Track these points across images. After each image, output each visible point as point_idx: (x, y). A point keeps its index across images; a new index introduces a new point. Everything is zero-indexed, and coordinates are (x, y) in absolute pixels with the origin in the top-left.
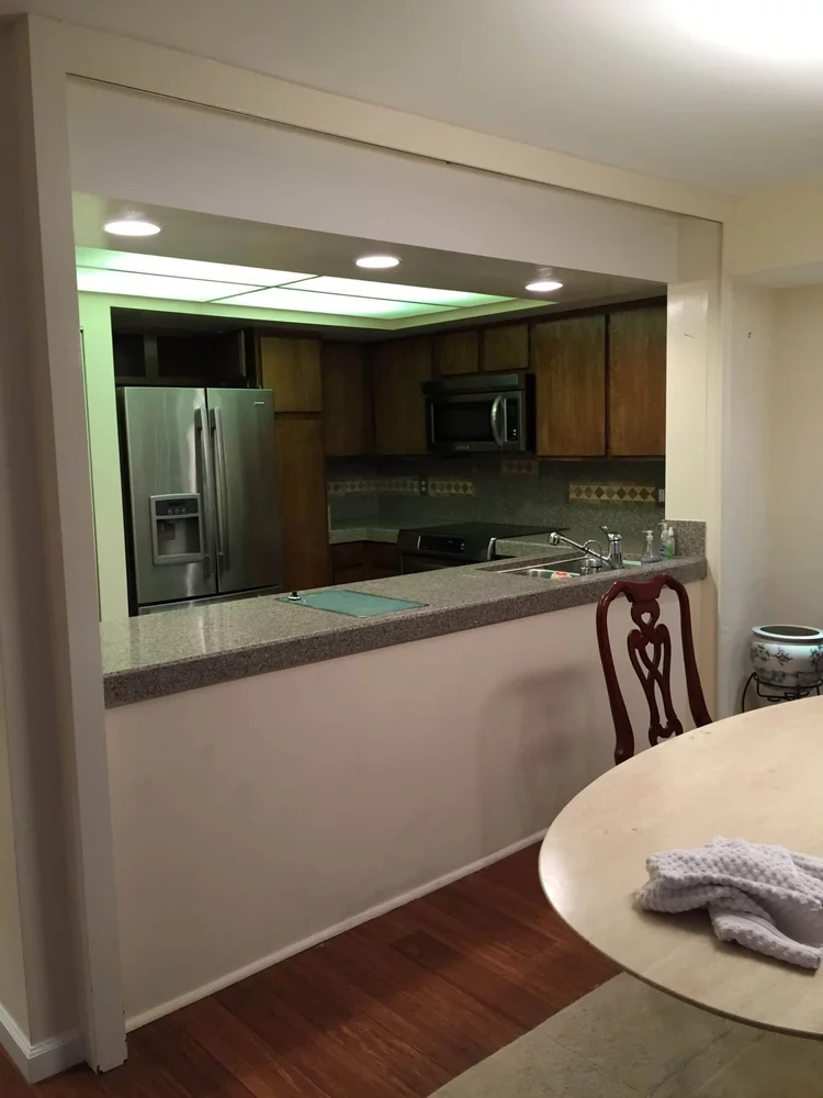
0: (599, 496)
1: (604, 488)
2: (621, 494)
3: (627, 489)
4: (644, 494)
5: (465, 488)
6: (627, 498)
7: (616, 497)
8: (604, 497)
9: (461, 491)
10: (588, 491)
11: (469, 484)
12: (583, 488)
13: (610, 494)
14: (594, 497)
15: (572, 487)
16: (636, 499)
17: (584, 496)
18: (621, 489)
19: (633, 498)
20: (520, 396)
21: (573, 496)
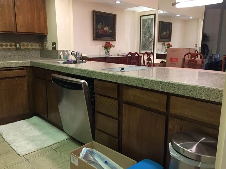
3: (4, 44)
4: (11, 45)
6: (4, 47)
16: (8, 47)
18: (1, 44)
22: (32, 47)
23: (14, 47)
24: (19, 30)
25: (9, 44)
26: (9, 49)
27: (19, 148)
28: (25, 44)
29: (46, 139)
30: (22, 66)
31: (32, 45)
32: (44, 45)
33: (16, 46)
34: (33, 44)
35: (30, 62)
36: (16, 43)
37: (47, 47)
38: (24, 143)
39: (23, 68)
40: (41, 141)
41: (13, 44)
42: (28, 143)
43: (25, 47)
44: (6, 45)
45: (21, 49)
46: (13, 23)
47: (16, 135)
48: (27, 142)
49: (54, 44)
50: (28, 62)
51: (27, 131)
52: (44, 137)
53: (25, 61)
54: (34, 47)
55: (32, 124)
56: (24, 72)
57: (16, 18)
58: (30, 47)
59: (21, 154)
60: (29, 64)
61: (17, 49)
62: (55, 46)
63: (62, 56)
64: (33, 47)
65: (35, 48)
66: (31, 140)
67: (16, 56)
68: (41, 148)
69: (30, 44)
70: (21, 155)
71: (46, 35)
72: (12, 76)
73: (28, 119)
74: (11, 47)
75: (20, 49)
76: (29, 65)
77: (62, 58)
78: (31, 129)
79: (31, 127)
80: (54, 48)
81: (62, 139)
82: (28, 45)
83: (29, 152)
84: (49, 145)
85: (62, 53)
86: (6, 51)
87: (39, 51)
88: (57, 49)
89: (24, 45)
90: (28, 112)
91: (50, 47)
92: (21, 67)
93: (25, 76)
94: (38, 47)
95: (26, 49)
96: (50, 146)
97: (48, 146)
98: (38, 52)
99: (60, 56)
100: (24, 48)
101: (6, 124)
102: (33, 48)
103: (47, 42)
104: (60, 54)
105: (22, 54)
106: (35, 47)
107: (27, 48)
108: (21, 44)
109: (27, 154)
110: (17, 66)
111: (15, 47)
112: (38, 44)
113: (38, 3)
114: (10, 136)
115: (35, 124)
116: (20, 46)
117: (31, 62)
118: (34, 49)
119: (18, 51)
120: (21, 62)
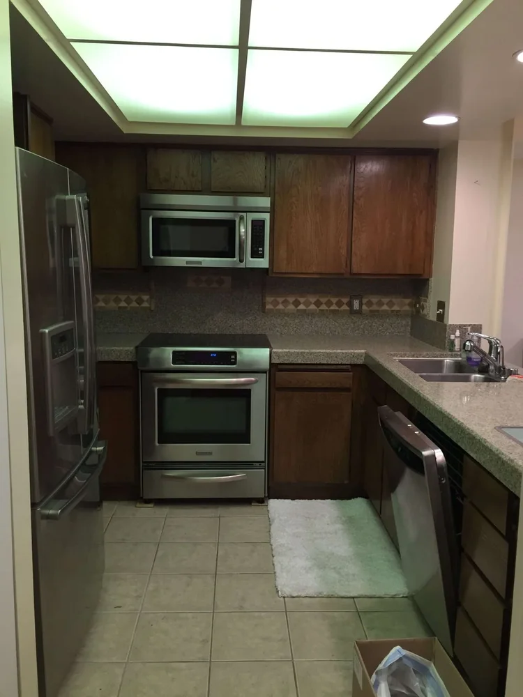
0: (296, 306)
1: (302, 300)
2: (318, 304)
3: (323, 300)
4: (339, 304)
5: (140, 301)
6: (324, 307)
7: (313, 307)
8: (302, 307)
9: (134, 304)
10: (286, 303)
11: (146, 297)
12: (280, 300)
13: (307, 304)
14: (291, 307)
15: (269, 299)
16: (332, 308)
17: (280, 307)
18: (318, 300)
19: (329, 307)
20: (266, 217)
21: (269, 307)
22: (390, 307)
23: (345, 307)
24: (355, 270)
25: (334, 300)
26: (334, 312)
27: (284, 574)
28: (374, 300)
29: (354, 575)
30: (344, 362)
31: (391, 304)
32: (420, 305)
33: (350, 304)
34: (394, 300)
35: (364, 355)
36: (353, 297)
37: (425, 312)
38: (301, 563)
39: (344, 367)
40: (339, 573)
41: (345, 300)
42: (310, 568)
43: (371, 308)
44: (329, 303)
45: (363, 312)
46: (344, 252)
47: (297, 537)
48: (308, 564)
49: (442, 305)
50: (358, 355)
51: (326, 533)
52: (352, 569)
53: (352, 351)
54: (396, 308)
55: (344, 519)
56: (346, 379)
57: (353, 239)
58: (385, 307)
59: (282, 591)
60: (363, 358)
61: (352, 312)
62: (444, 312)
63: (457, 342)
64: (393, 309)
65: (397, 311)
66: (322, 562)
67: (348, 329)
68: (331, 593)
69: (385, 300)
70: (280, 593)
71: (428, 280)
72: (319, 385)
73: (344, 501)
74: (339, 307)
75: (359, 312)
76: (360, 362)
77: (457, 347)
78: (336, 533)
79: (339, 526)
80: (441, 317)
81: (393, 593)
82: (380, 304)
83: (299, 594)
84: (352, 595)
85: (458, 333)
86: (327, 318)
87: (409, 320)
88: (445, 322)
89: (370, 304)
90: (346, 482)
91: (431, 313)
92: (341, 364)
93: (347, 390)
94: (407, 308)
95: (373, 314)
96: (353, 598)
97: (349, 595)
98: (404, 322)
99: (452, 343)
100: (371, 311)
101: (293, 499)
102: (393, 311)
103: (427, 297)
104: (452, 337)
105: (362, 326)
106: (398, 309)
107: (378, 311)
108: (365, 301)
109: (294, 597)
110: (332, 363)
111: (348, 308)
112: (407, 301)
113: (414, 194)
114: (285, 534)
115: (350, 522)
116: (361, 304)
117: (367, 356)
118: (397, 314)
119: (355, 319)
120: (343, 353)
